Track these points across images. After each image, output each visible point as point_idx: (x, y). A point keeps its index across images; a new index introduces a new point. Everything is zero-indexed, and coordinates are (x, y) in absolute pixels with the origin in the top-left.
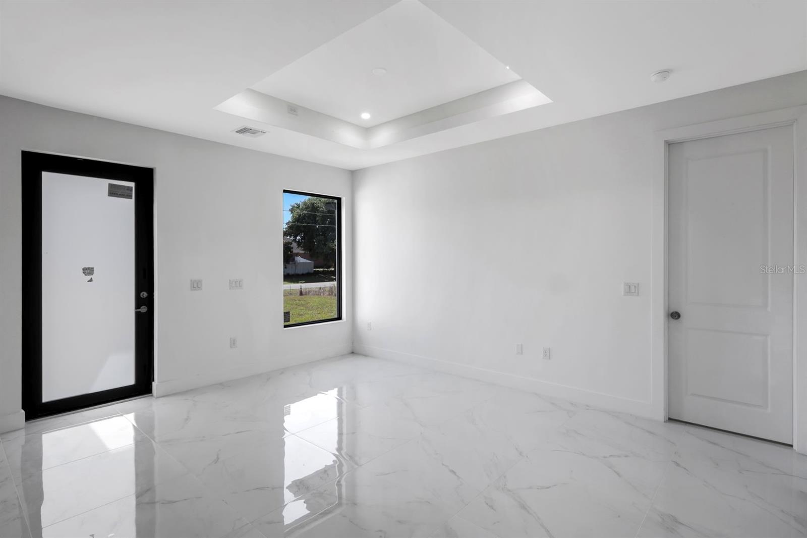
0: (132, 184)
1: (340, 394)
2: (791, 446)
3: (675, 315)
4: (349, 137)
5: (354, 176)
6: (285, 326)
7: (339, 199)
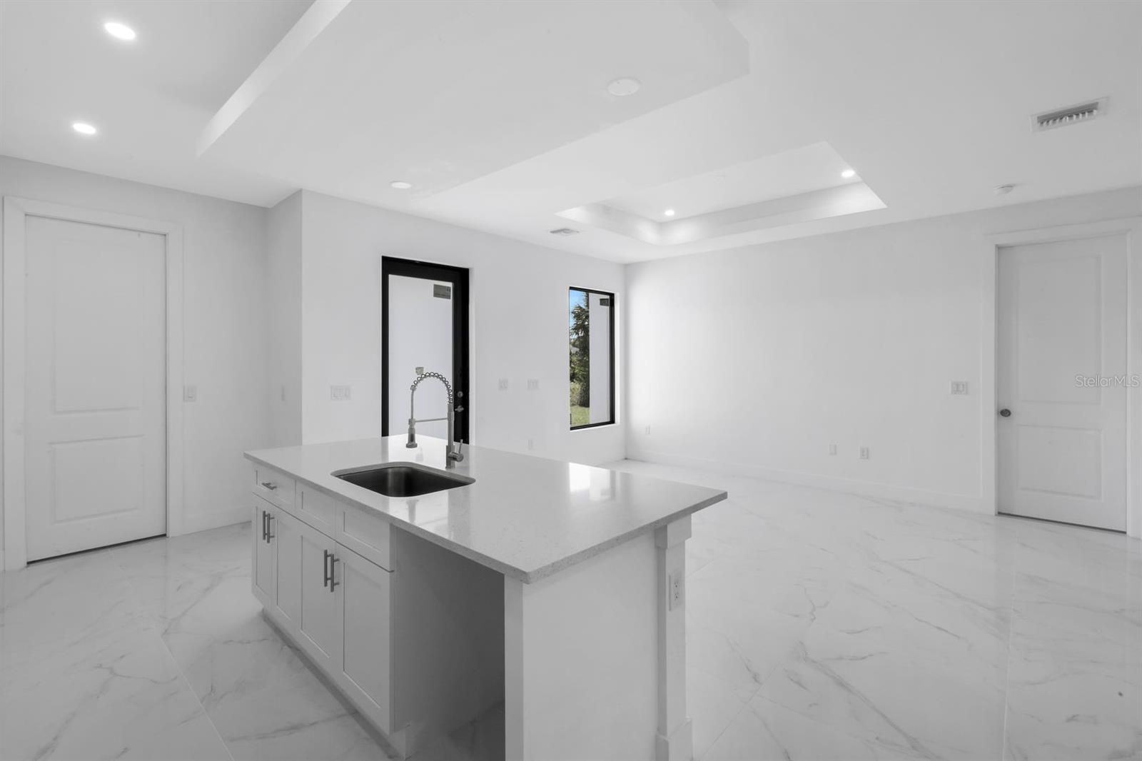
0: (450, 285)
2: (1125, 533)
3: (1005, 413)
4: (648, 233)
5: (629, 271)
6: (572, 429)
7: (612, 295)
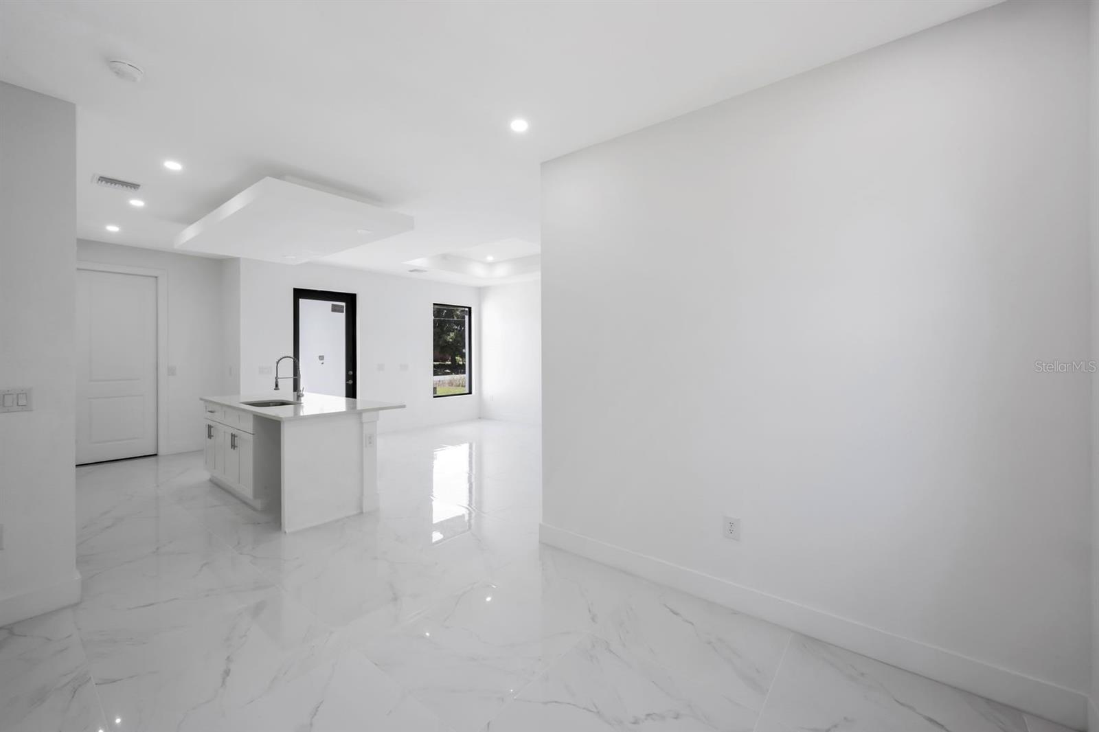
0: (343, 304)
1: (471, 448)
4: (480, 270)
5: (481, 292)
6: (434, 397)
7: (470, 308)
